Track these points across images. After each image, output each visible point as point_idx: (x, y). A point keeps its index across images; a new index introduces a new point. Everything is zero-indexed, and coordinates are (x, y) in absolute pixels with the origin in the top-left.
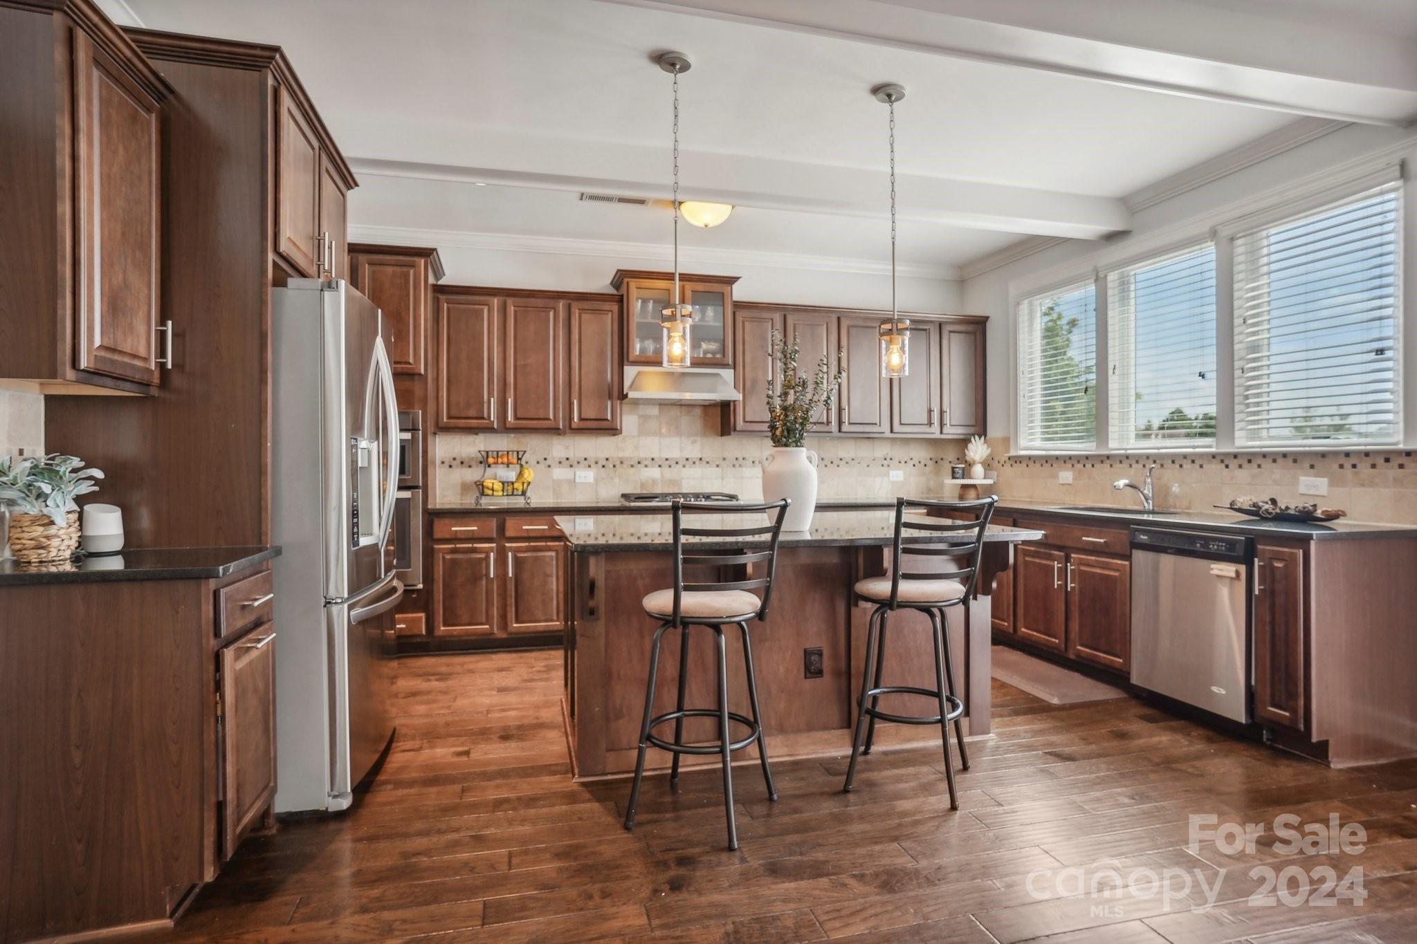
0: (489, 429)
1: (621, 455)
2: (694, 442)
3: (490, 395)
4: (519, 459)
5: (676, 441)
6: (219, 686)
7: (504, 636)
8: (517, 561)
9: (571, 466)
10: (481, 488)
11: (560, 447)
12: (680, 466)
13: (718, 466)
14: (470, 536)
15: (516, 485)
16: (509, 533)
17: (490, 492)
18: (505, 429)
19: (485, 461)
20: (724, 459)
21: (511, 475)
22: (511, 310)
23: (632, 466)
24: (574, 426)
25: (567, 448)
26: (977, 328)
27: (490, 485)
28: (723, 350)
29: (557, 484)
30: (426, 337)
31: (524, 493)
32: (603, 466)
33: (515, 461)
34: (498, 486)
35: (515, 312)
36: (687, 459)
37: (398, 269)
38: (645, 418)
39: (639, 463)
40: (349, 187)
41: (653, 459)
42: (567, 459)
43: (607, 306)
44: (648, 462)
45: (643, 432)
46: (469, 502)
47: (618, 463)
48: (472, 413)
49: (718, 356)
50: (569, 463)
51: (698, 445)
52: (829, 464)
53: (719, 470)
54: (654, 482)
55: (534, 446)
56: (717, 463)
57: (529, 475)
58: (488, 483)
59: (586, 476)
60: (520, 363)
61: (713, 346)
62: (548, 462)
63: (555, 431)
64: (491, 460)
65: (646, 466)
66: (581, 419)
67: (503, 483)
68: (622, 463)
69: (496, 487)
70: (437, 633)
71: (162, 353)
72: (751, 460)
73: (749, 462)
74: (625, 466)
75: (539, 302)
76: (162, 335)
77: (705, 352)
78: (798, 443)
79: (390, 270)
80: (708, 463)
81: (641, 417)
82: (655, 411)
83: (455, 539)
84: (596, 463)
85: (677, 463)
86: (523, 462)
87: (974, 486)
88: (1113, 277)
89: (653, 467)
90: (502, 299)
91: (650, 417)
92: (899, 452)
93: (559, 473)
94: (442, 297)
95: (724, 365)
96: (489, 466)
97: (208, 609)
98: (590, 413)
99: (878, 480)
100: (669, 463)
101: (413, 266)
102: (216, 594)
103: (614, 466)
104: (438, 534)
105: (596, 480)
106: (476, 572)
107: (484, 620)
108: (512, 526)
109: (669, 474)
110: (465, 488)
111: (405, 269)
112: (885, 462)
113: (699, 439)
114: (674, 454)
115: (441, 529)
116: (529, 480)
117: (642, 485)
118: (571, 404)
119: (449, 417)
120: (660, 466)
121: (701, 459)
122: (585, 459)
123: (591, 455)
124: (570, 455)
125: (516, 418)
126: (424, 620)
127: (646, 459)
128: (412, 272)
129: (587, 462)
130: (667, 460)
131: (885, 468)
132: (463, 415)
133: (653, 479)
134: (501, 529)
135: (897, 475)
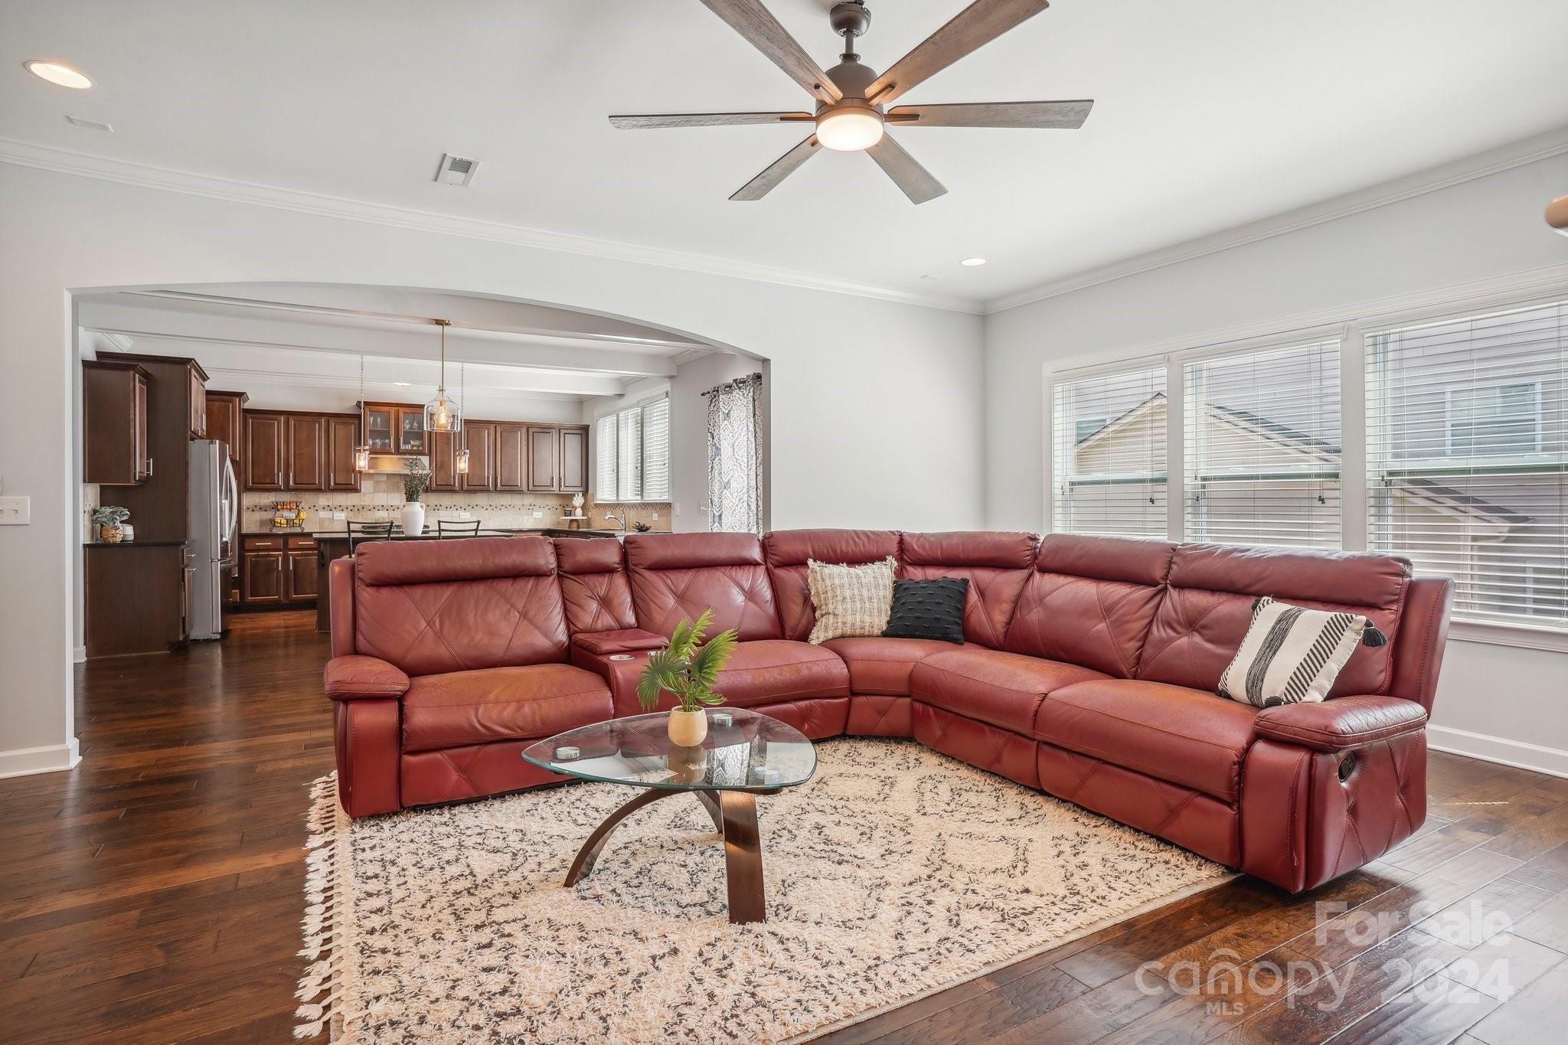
0: (278, 490)
1: (362, 504)
3: (279, 471)
4: (297, 506)
6: (183, 580)
7: (287, 602)
8: (295, 561)
9: (330, 510)
10: (273, 522)
11: (323, 500)
14: (267, 547)
15: (295, 521)
16: (290, 547)
17: (279, 525)
18: (288, 489)
19: (275, 507)
21: (293, 515)
22: (292, 423)
24: (331, 488)
25: (328, 499)
26: (584, 432)
27: (279, 521)
28: (423, 445)
29: (321, 521)
30: (240, 439)
31: (300, 526)
32: (351, 510)
33: (295, 507)
34: (284, 521)
35: (295, 424)
37: (222, 403)
38: (377, 483)
39: (374, 508)
40: (205, 380)
41: (382, 506)
42: (328, 506)
43: (351, 421)
44: (380, 508)
45: (376, 490)
46: (265, 530)
47: (361, 509)
48: (268, 481)
49: (421, 448)
50: (330, 508)
55: (307, 499)
57: (303, 515)
58: (278, 520)
59: (341, 516)
60: (298, 452)
61: (417, 443)
62: (316, 508)
63: (319, 490)
64: (279, 507)
66: (335, 484)
67: (287, 520)
69: (282, 522)
70: (246, 601)
71: (148, 470)
74: (365, 510)
75: (309, 418)
76: (148, 464)
77: (412, 446)
78: (416, 500)
79: (217, 404)
81: (370, 483)
83: (258, 549)
84: (347, 507)
86: (300, 508)
87: (577, 520)
88: (622, 414)
89: (382, 510)
90: (286, 416)
91: (381, 482)
92: (539, 501)
93: (323, 514)
94: (248, 416)
95: (424, 454)
96: (278, 510)
97: (180, 554)
98: (341, 480)
99: (527, 517)
101: (231, 402)
102: (183, 550)
103: (359, 510)
104: (247, 547)
105: (347, 518)
106: (270, 567)
107: (275, 593)
108: (291, 543)
109: (393, 514)
110: (262, 523)
111: (227, 403)
112: (531, 507)
115: (248, 544)
116: (304, 518)
118: (329, 476)
119: (253, 483)
120: (387, 510)
122: (339, 506)
123: (344, 504)
124: (330, 504)
125: (295, 483)
126: (238, 594)
128: (231, 405)
129: (341, 508)
132: (262, 482)
134: (286, 544)
135: (538, 514)
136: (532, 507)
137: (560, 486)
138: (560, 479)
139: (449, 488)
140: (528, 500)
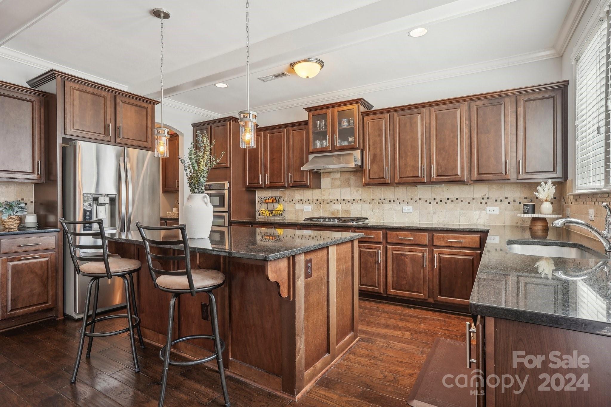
1: (323, 198)
2: (357, 191)
5: (348, 190)
9: (303, 203)
12: (350, 203)
13: (370, 203)
20: (373, 200)
23: (328, 203)
25: (301, 195)
32: (316, 203)
36: (354, 200)
38: (334, 179)
39: (331, 202)
41: (337, 200)
42: (301, 200)
45: (333, 186)
47: (322, 202)
50: (301, 202)
51: (360, 192)
52: (439, 202)
53: (371, 205)
54: (338, 212)
56: (370, 202)
59: (308, 208)
62: (294, 202)
65: (334, 203)
68: (323, 202)
72: (389, 200)
73: (387, 201)
74: (325, 203)
80: (364, 201)
81: (332, 179)
82: (338, 175)
84: (313, 202)
85: (349, 202)
87: (544, 220)
89: (337, 204)
93: (298, 206)
95: (357, 149)
99: (477, 213)
100: (345, 202)
103: (320, 203)
105: (313, 210)
109: (345, 207)
112: (483, 201)
113: (360, 189)
114: (348, 197)
117: (333, 213)
120: (341, 203)
121: (361, 200)
122: (308, 200)
123: (311, 198)
124: (302, 198)
127: (334, 200)
129: (309, 202)
130: (344, 200)
131: (483, 205)
133: (338, 209)
136: (485, 201)
137: (518, 173)
138: (518, 163)
139: (381, 181)
140: (480, 191)
